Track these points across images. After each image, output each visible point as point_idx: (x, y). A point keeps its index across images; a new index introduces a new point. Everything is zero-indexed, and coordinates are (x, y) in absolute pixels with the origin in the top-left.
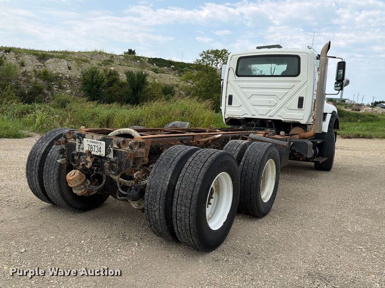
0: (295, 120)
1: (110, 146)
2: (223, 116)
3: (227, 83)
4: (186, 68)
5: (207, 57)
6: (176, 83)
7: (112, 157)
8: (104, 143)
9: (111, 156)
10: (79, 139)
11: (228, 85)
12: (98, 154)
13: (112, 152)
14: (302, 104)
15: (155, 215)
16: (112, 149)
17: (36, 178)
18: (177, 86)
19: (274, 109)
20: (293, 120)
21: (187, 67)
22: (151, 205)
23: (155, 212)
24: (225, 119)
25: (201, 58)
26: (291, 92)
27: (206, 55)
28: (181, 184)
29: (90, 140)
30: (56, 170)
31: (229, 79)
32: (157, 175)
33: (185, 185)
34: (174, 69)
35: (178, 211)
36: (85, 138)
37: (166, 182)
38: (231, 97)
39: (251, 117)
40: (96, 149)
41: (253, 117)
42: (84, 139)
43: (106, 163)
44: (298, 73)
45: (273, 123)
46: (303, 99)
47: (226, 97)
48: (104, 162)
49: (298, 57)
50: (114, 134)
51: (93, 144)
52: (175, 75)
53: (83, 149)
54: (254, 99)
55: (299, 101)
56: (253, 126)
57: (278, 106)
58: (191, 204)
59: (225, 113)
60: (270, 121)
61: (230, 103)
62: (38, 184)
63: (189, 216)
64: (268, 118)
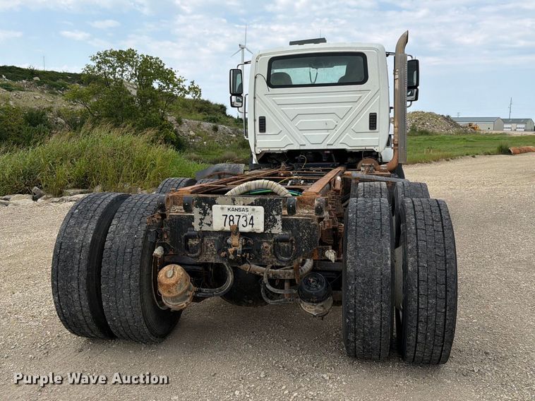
0: (367, 148)
1: (274, 213)
2: (253, 150)
3: (255, 98)
4: (61, 81)
5: (106, 62)
6: (47, 106)
7: (280, 231)
8: (261, 209)
9: (277, 230)
10: (201, 206)
11: (257, 102)
12: (248, 229)
13: (280, 223)
14: (376, 124)
15: (371, 321)
16: (278, 218)
17: (82, 292)
18: (50, 110)
19: (334, 135)
20: (364, 148)
21: (63, 78)
22: (364, 305)
23: (371, 314)
24: (257, 155)
25: (93, 64)
26: (358, 107)
27: (104, 58)
28: (418, 262)
29: (229, 206)
30: (135, 272)
31: (257, 93)
32: (362, 251)
33: (427, 261)
34: (39, 84)
35: (421, 306)
36: (215, 204)
37: (386, 261)
38: (262, 121)
39: (298, 148)
40: (242, 221)
41: (302, 148)
42: (214, 206)
43: (265, 244)
44: (364, 79)
45: (333, 155)
46: (376, 116)
47: (255, 120)
48: (262, 243)
49: (363, 56)
50: (238, 192)
51: (234, 214)
52: (42, 92)
53: (209, 225)
54: (301, 120)
55: (370, 119)
56: (303, 161)
57: (339, 129)
58: (446, 291)
59: (255, 145)
60: (329, 152)
61: (263, 128)
62: (85, 303)
63: (446, 312)
64: (325, 148)
